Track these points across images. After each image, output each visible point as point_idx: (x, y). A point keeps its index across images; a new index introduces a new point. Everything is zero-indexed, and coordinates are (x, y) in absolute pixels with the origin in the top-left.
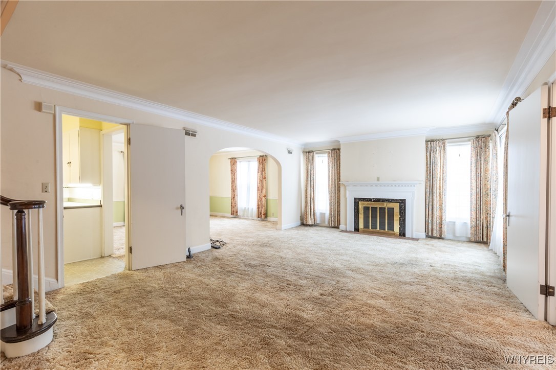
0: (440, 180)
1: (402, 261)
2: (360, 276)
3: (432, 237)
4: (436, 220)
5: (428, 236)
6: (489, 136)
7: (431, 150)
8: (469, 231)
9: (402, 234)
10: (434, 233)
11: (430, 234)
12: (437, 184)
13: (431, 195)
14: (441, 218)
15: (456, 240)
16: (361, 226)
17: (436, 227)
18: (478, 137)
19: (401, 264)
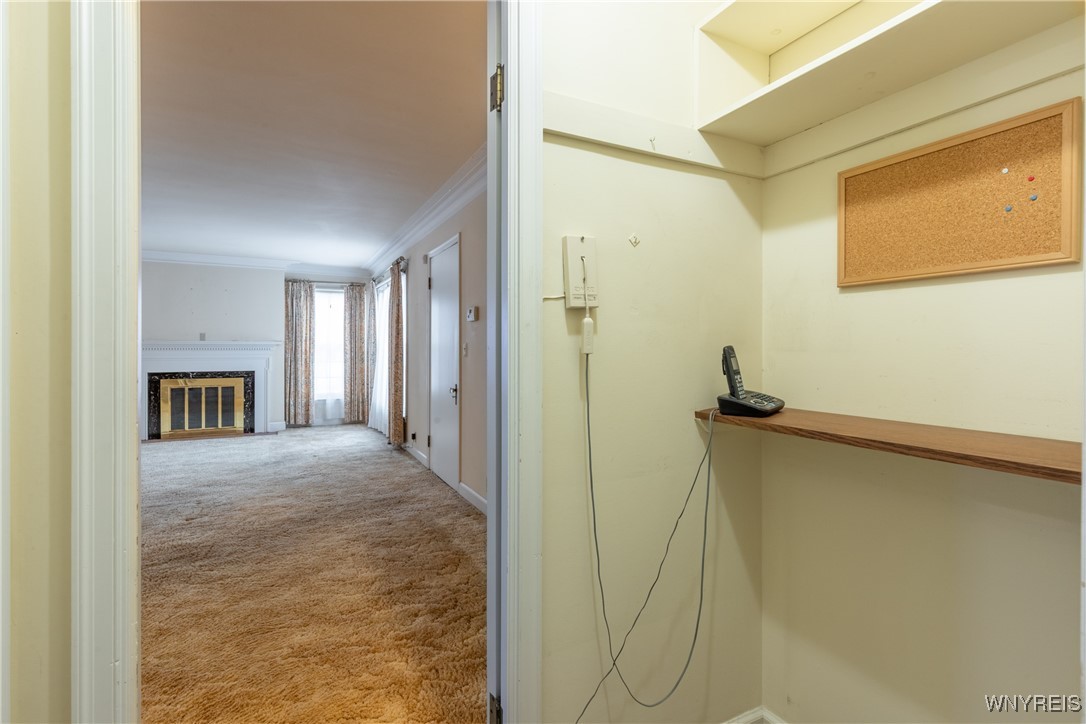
0: (306, 341)
1: (274, 460)
2: (228, 488)
3: (296, 426)
4: (301, 401)
5: (289, 426)
6: (364, 285)
7: (293, 295)
8: (343, 411)
9: (250, 430)
10: (298, 419)
11: (292, 422)
12: (302, 347)
13: (293, 363)
14: (308, 396)
15: (327, 424)
16: (166, 426)
17: (301, 411)
18: (352, 285)
19: (275, 463)
